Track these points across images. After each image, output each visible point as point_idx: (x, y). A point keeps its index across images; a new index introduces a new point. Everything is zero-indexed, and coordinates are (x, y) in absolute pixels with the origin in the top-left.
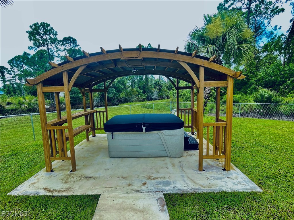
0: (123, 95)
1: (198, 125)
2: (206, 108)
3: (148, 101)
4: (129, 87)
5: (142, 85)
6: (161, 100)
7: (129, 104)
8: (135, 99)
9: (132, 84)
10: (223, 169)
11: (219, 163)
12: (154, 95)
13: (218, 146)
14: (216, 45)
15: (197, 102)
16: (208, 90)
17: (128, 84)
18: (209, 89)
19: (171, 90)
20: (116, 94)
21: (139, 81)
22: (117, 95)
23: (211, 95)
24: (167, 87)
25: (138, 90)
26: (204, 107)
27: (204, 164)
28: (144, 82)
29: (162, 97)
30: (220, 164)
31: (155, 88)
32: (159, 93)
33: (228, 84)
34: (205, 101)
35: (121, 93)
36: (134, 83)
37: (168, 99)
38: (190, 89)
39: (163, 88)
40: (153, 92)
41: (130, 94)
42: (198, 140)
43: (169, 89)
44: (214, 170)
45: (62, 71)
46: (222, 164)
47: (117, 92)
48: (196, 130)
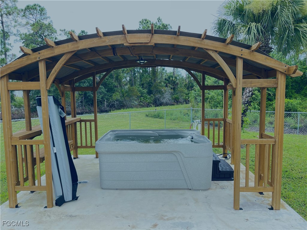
0: (117, 96)
1: (233, 144)
2: (245, 119)
3: (156, 106)
4: (126, 84)
5: (147, 81)
6: (176, 106)
7: (126, 110)
8: (136, 103)
9: (130, 80)
10: (270, 207)
11: (263, 200)
12: (165, 98)
13: (262, 175)
14: (261, 23)
15: (233, 109)
16: (250, 92)
17: (124, 80)
18: (251, 89)
19: (192, 90)
20: (105, 95)
21: (142, 76)
22: (108, 96)
23: (254, 99)
24: (186, 85)
25: (141, 89)
26: (242, 117)
27: (242, 201)
28: (150, 77)
29: (177, 101)
30: (265, 201)
31: (166, 86)
32: (172, 94)
33: (277, 84)
34: (243, 108)
35: (114, 93)
36: (135, 78)
37: (186, 103)
38: (221, 89)
39: (179, 86)
40: (163, 93)
41: (127, 96)
42: (233, 167)
43: (188, 89)
44: (257, 209)
45: (38, 59)
46: (269, 200)
47: (107, 91)
48: (230, 151)
